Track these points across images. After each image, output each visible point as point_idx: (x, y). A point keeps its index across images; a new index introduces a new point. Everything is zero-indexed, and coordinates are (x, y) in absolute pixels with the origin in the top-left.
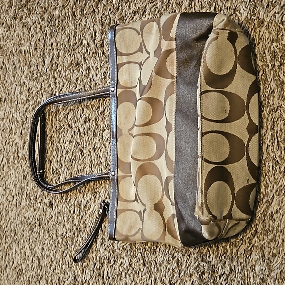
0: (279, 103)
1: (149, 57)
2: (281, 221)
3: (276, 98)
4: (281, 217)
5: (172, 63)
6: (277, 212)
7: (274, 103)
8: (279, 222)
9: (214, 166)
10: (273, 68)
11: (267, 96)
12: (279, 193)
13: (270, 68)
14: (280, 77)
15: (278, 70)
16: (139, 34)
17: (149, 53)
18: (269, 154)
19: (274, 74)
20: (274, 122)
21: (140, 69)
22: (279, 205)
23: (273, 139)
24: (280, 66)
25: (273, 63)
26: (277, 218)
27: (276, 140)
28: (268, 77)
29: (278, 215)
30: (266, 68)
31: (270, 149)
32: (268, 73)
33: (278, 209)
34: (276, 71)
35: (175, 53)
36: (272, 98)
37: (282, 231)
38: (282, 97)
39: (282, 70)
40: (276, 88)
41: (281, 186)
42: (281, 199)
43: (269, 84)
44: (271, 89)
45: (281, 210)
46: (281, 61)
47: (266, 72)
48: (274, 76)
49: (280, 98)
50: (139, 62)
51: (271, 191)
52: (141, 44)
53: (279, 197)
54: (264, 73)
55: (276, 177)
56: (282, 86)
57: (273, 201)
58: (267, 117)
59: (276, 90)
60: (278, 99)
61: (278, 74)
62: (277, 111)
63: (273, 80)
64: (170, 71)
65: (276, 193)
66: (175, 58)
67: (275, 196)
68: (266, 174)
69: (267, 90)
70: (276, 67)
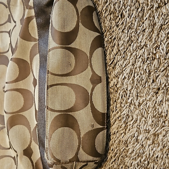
0: (146, 42)
1: (15, 26)
2: (115, 142)
3: (145, 37)
4: (116, 139)
5: (33, 28)
6: (114, 133)
7: (142, 41)
8: (113, 142)
9: (58, 113)
10: (151, 8)
11: (138, 33)
12: (121, 119)
13: (149, 7)
14: (154, 18)
15: (155, 11)
16: (7, 7)
17: (15, 22)
18: (123, 85)
19: (150, 14)
20: (136, 58)
21: (10, 36)
22: (118, 129)
23: (131, 73)
24: (158, 8)
25: (153, 4)
26: (113, 138)
27: (133, 75)
28: (144, 15)
29: (115, 137)
30: (146, 7)
31: (125, 81)
32: (145, 11)
33: (116, 132)
34: (153, 12)
35: (35, 19)
36: (141, 36)
37: (113, 150)
38: (150, 38)
39: (159, 12)
40: (148, 27)
41: (124, 114)
42: (120, 124)
43: (143, 23)
44: (143, 27)
45: (118, 133)
46: (160, 3)
47: (144, 10)
48: (150, 16)
49: (149, 38)
50: (8, 31)
51: (115, 115)
52: (9, 15)
53: (120, 123)
54: (142, 11)
55: (122, 105)
56: (154, 27)
57: (114, 124)
58: (132, 52)
59: (147, 30)
60: (146, 39)
61: (154, 15)
62: (142, 49)
63: (147, 20)
64: (32, 35)
65: (118, 118)
66: (36, 24)
67: (117, 121)
68: (116, 100)
69: (139, 28)
70: (154, 8)
